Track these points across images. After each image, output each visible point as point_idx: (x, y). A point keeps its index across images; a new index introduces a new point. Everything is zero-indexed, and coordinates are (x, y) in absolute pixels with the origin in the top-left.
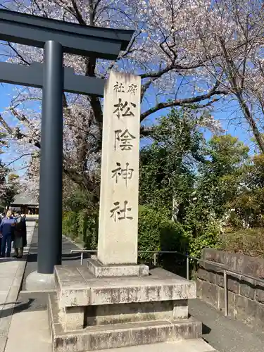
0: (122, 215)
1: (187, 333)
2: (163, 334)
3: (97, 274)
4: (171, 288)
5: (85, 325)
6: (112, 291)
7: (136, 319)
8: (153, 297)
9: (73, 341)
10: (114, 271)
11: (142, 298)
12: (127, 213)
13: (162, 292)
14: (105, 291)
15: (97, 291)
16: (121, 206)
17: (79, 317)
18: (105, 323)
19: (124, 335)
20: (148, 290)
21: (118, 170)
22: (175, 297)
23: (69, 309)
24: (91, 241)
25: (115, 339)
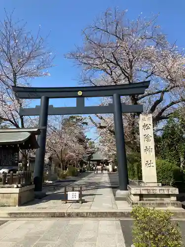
0: (150, 165)
1: (176, 205)
2: (167, 205)
3: (143, 185)
4: (168, 190)
5: (140, 200)
6: (147, 190)
7: (157, 200)
8: (162, 192)
9: (137, 204)
10: (148, 185)
11: (158, 192)
12: (152, 165)
13: (165, 191)
14: (145, 190)
15: (143, 190)
16: (149, 162)
17: (138, 197)
18: (146, 200)
19: (153, 204)
20: (160, 190)
21: (146, 149)
22: (170, 193)
23: (135, 195)
24: (140, 178)
25: (150, 204)
